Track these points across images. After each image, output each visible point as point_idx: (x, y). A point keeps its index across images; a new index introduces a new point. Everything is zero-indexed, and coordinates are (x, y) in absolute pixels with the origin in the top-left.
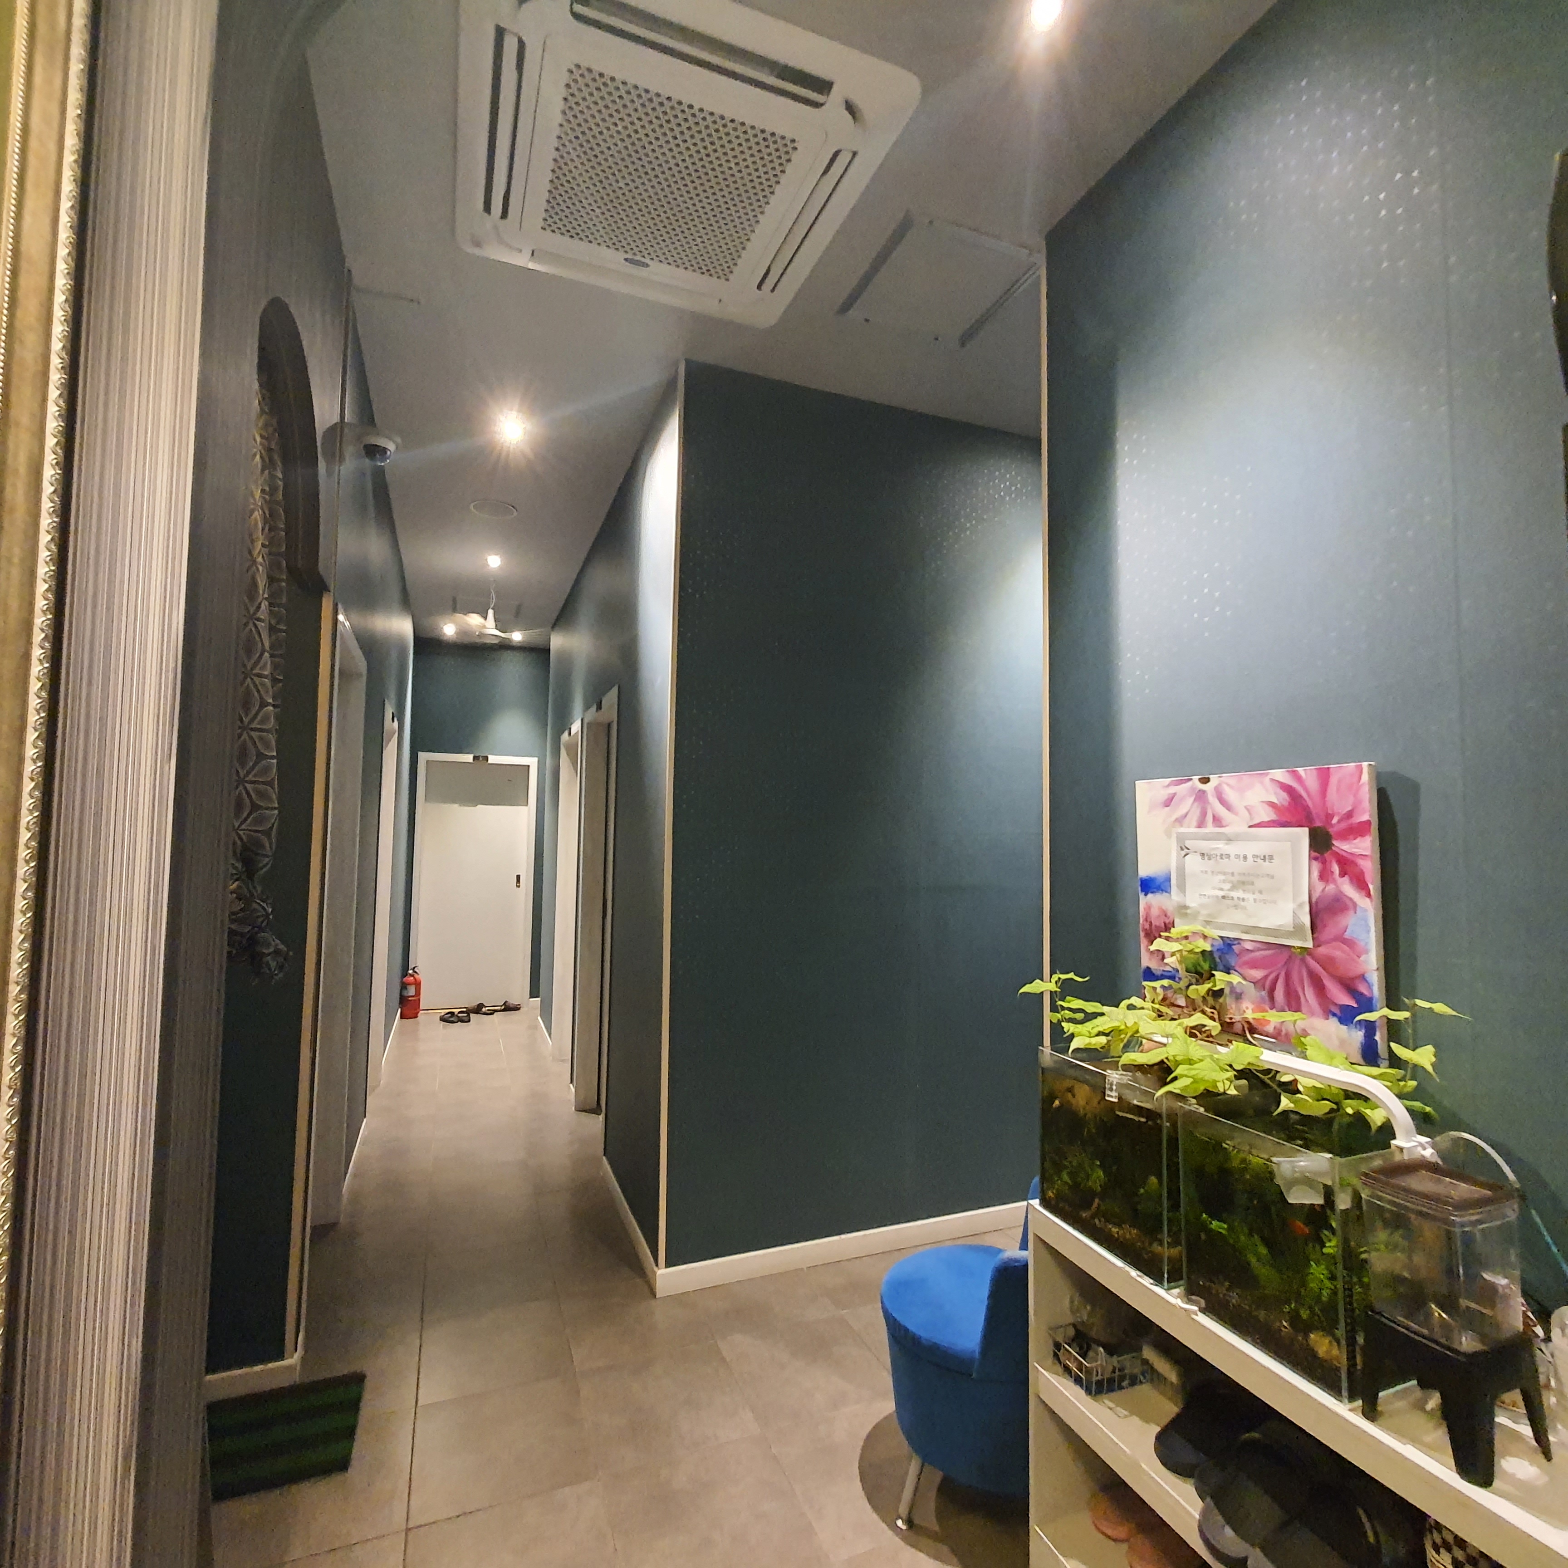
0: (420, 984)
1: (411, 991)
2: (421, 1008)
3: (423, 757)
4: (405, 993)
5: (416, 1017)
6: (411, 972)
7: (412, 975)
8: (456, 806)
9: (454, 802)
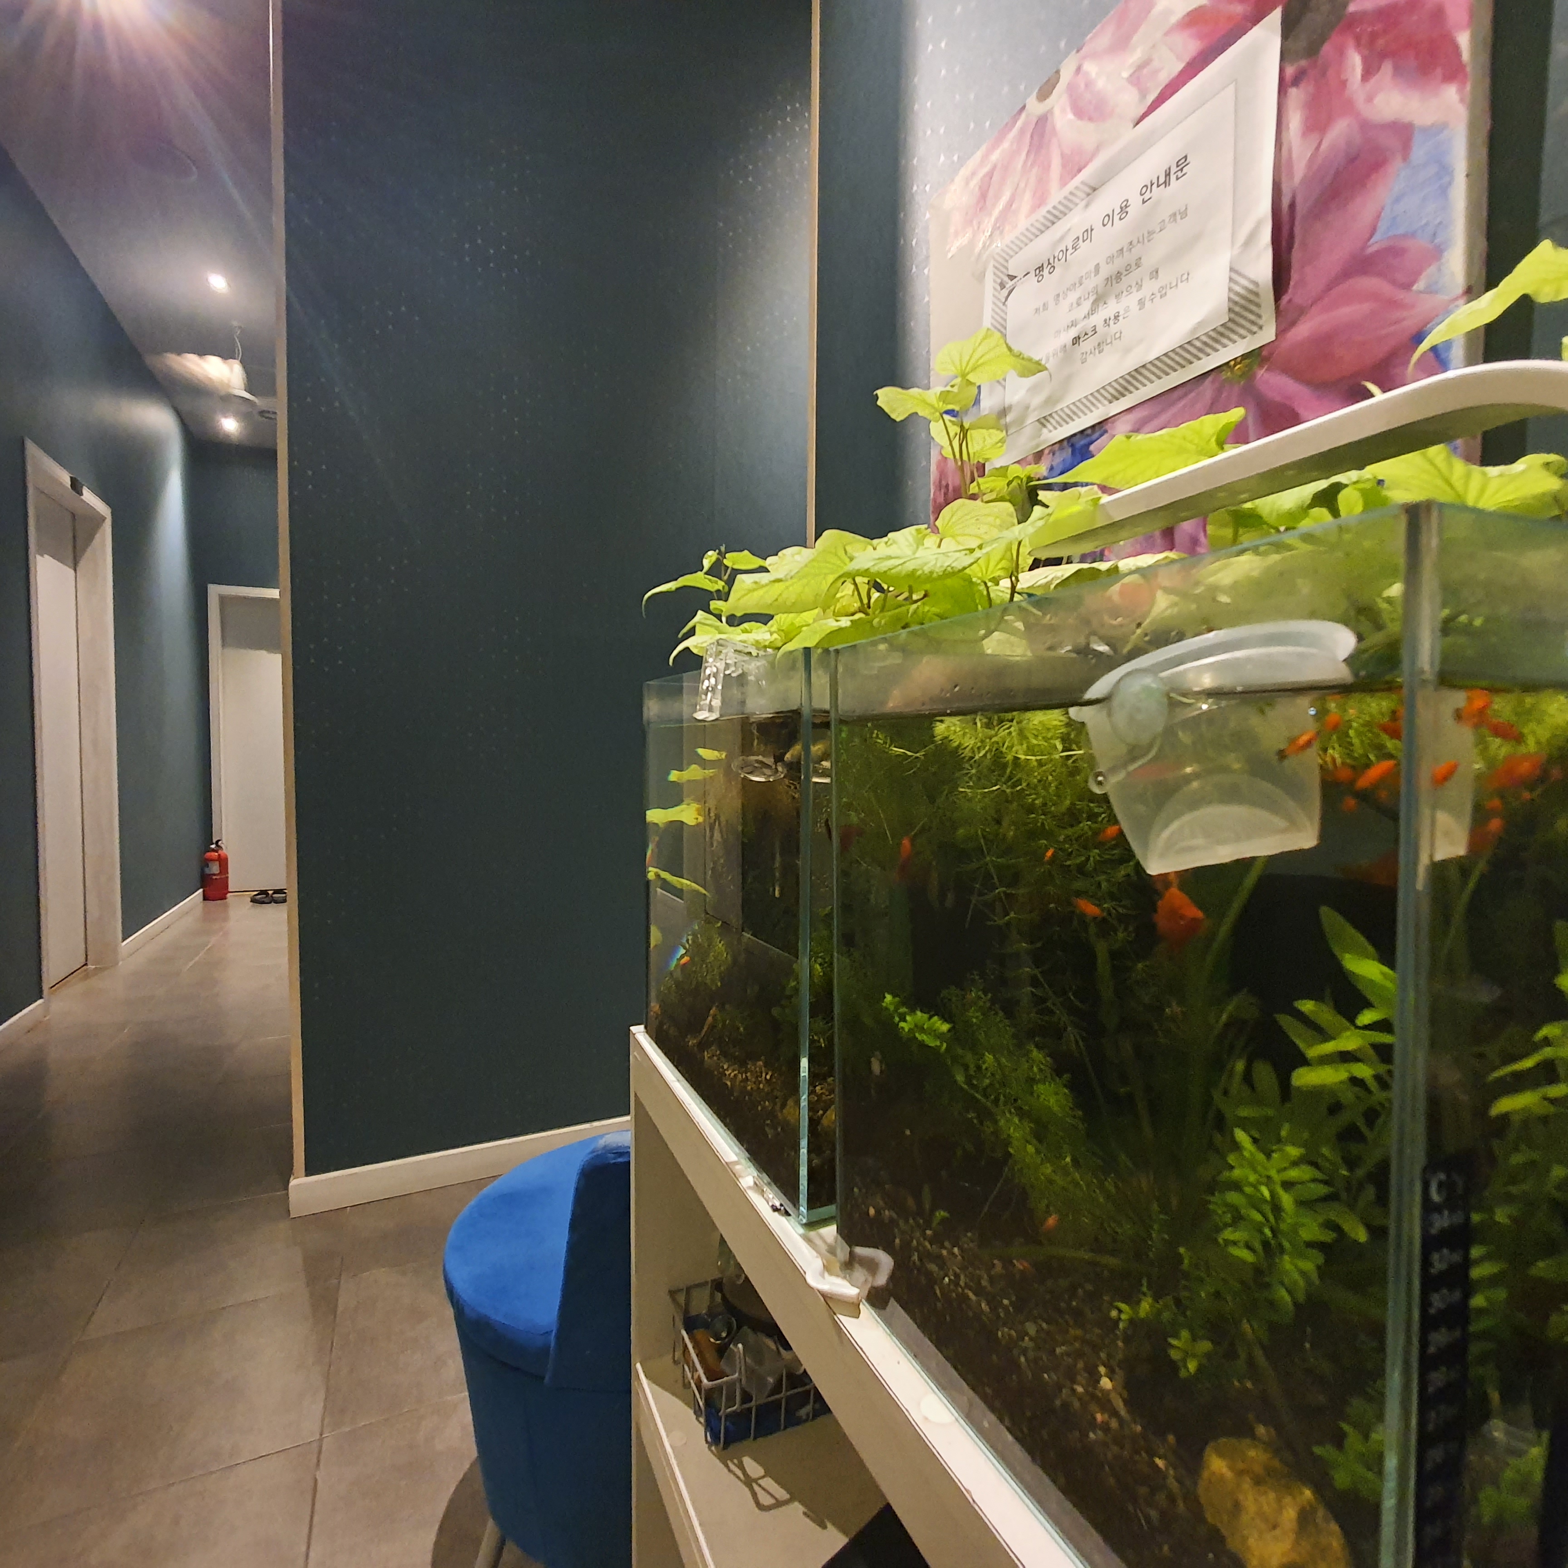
0: (226, 859)
1: (215, 868)
2: (230, 890)
3: (215, 591)
4: (207, 871)
5: (225, 898)
6: (213, 846)
7: (213, 850)
8: (264, 653)
9: (261, 648)
